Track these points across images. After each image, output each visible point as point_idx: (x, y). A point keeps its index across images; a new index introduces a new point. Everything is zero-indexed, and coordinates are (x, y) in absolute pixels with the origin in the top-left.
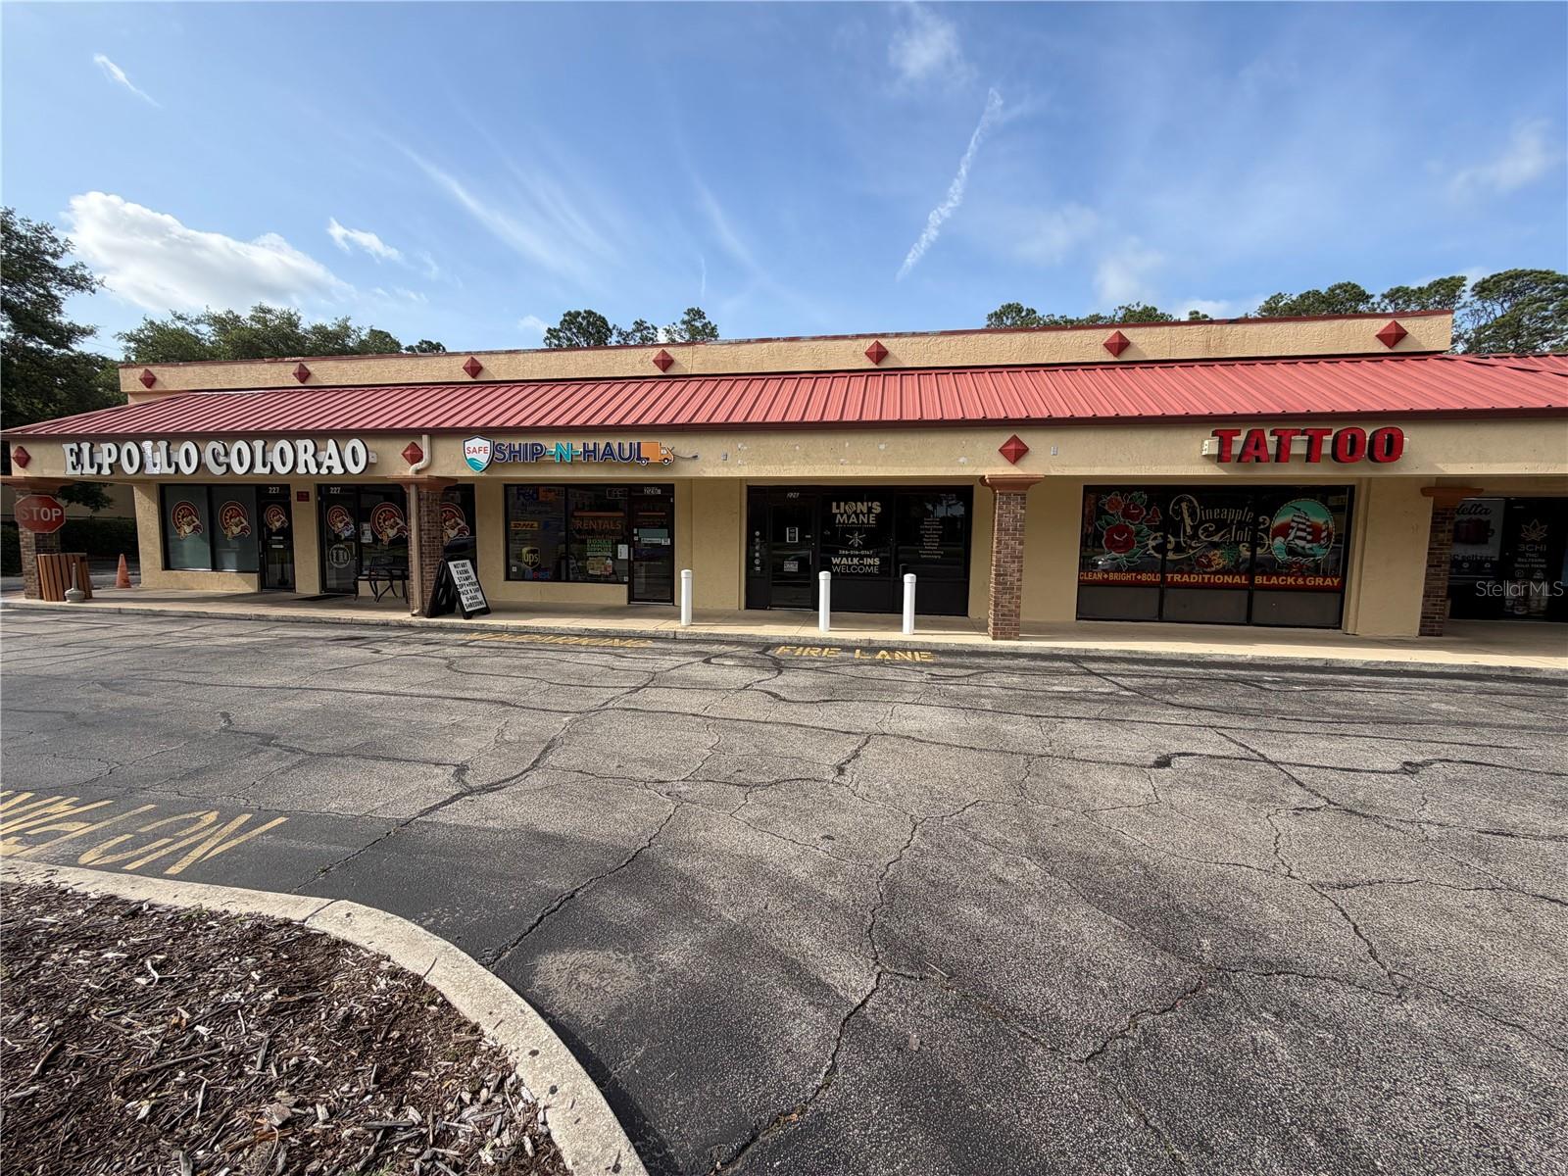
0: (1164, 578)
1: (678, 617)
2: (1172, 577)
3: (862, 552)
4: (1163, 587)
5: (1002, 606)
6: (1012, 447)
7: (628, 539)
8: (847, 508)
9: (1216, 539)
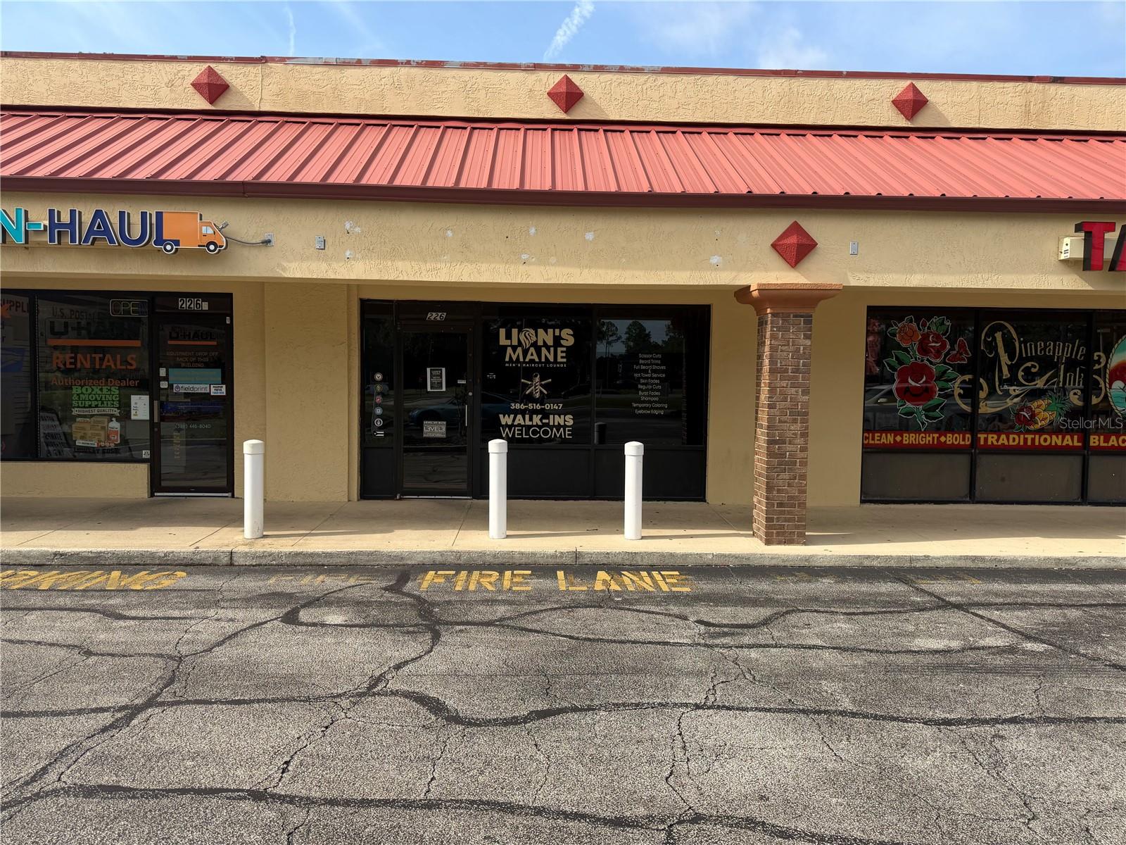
0: (975, 440)
1: (236, 519)
2: (986, 439)
3: (547, 406)
4: (974, 452)
5: (779, 491)
6: (793, 240)
7: (147, 385)
8: (522, 337)
9: (1040, 383)
